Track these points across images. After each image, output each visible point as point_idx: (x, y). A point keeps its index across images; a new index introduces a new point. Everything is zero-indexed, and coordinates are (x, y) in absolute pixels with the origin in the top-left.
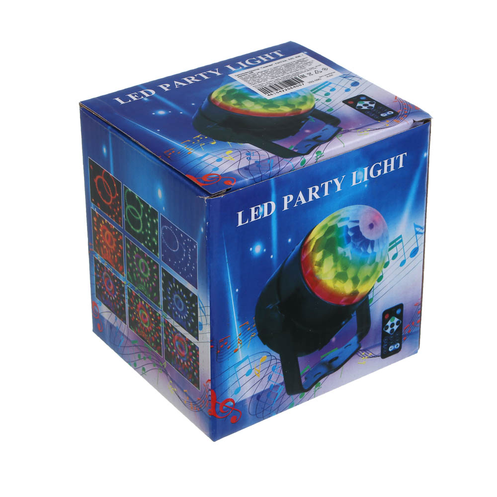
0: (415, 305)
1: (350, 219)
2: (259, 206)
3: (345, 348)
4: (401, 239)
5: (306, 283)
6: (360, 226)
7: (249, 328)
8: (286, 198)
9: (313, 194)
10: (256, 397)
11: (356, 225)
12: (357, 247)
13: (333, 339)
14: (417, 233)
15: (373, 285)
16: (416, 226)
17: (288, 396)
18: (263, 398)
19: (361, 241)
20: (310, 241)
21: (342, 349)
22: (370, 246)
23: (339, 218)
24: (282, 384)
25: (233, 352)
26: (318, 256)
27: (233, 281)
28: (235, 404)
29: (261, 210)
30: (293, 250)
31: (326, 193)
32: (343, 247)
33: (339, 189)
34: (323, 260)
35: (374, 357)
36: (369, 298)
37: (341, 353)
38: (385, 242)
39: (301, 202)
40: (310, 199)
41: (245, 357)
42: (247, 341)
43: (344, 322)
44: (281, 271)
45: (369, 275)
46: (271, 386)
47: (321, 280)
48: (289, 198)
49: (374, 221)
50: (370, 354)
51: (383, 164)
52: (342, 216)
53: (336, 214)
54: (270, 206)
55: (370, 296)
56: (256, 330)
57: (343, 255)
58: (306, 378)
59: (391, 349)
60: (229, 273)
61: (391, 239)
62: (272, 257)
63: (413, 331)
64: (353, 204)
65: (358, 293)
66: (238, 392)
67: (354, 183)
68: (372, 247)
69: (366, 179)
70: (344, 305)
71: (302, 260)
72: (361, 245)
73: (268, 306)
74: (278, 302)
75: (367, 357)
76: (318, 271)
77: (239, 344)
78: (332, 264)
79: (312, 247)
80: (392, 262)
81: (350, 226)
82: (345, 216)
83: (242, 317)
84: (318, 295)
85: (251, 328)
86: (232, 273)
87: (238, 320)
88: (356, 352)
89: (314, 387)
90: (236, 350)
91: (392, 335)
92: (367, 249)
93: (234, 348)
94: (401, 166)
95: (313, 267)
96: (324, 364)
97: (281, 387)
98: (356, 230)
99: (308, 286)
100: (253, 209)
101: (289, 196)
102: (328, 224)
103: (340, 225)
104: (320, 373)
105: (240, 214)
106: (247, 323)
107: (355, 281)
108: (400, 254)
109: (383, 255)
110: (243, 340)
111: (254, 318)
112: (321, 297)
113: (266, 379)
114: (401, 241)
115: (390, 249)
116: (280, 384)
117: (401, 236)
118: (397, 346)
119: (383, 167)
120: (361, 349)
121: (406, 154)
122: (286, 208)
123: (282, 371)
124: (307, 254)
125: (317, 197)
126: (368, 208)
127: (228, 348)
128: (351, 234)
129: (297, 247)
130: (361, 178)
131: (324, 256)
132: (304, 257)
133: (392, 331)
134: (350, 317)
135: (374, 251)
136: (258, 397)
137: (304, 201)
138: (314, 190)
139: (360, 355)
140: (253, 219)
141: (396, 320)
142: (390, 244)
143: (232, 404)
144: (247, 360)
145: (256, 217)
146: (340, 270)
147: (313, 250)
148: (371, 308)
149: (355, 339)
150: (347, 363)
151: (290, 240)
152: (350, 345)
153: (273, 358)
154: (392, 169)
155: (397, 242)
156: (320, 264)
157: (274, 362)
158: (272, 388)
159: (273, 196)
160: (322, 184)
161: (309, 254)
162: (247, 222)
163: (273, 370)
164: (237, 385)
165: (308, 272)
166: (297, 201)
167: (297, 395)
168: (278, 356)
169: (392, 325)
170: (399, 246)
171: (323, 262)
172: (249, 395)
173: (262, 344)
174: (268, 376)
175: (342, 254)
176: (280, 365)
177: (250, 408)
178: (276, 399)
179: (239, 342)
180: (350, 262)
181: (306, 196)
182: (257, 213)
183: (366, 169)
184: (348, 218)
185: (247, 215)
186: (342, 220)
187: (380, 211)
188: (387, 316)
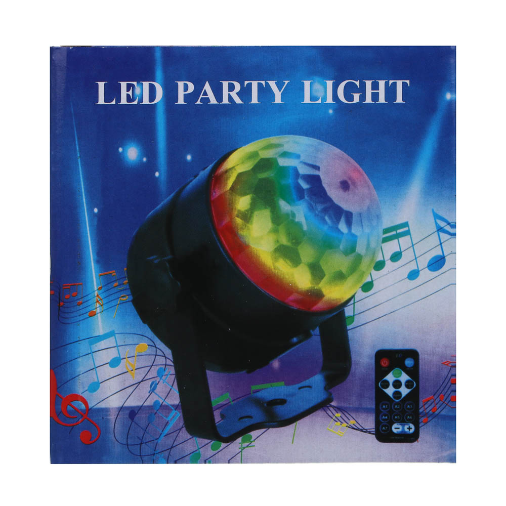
0: (444, 363)
1: (303, 158)
2: (135, 83)
3: (300, 388)
4: (406, 229)
5: (221, 243)
6: (322, 177)
7: (117, 284)
8: (181, 85)
9: (230, 93)
10: (128, 412)
11: (314, 172)
12: (317, 212)
13: (276, 364)
14: (440, 229)
15: (353, 294)
16: (437, 217)
17: (189, 436)
18: (141, 419)
19: (326, 205)
20: (226, 171)
21: (293, 388)
22: (343, 220)
23: (280, 150)
24: (176, 407)
25: (87, 315)
26: (243, 203)
27: (89, 192)
28: (88, 410)
29: (138, 91)
30: (195, 176)
31: (255, 100)
32: (289, 201)
33: (278, 100)
34: (252, 213)
35: (362, 431)
36: (347, 314)
37: (293, 395)
38: (375, 224)
39: (208, 100)
40: (225, 101)
41: (107, 331)
42: (113, 303)
43: (295, 340)
44: (173, 203)
45: (344, 271)
46: (156, 402)
47: (248, 246)
48: (186, 88)
49: (350, 178)
50: (352, 422)
51: (363, 85)
52: (287, 148)
53: (274, 140)
54: (152, 90)
55: (348, 311)
56: (129, 292)
57: (291, 218)
58: (223, 416)
59: (396, 428)
60: (81, 176)
61: (387, 223)
62: (157, 174)
63: (443, 413)
64: (306, 134)
65: (323, 296)
66: (95, 390)
67: (307, 100)
68: (349, 223)
69: (330, 100)
70: (295, 307)
71: (212, 199)
72: (325, 211)
73: (151, 258)
74: (170, 257)
75: (346, 424)
76: (242, 229)
77: (98, 305)
78: (270, 225)
79: (230, 183)
80: (389, 265)
81: (303, 170)
82: (291, 150)
83: (103, 259)
84: (245, 272)
85: (120, 285)
86: (87, 178)
87: (97, 262)
88: (322, 406)
89: (239, 440)
90: (93, 314)
91: (397, 404)
92: (338, 223)
93: (90, 309)
94: (399, 99)
95: (232, 219)
96: (258, 402)
97: (174, 412)
98: (315, 181)
99: (224, 248)
100: (124, 85)
101: (188, 83)
102: (260, 153)
103: (283, 162)
104: (250, 417)
105: (101, 85)
106: (113, 273)
107: (316, 271)
108: (407, 256)
109: (373, 245)
110: (105, 301)
111: (125, 269)
112: (248, 276)
113: (145, 386)
114: (408, 233)
115: (385, 240)
116: (173, 406)
117: (406, 224)
118: (409, 428)
119: (362, 90)
120: (333, 404)
121: (408, 82)
122: (181, 101)
123: (176, 383)
124: (222, 192)
125: (238, 101)
126: (336, 151)
127: (79, 304)
128: (305, 186)
129: (204, 174)
130: (320, 94)
131: (254, 206)
132: (216, 194)
133: (397, 394)
134: (308, 335)
135: (353, 231)
136: (132, 413)
137: (213, 100)
138: (232, 87)
139: (331, 414)
140: (124, 101)
141: (404, 378)
142: (386, 231)
143: (83, 407)
144: (112, 339)
145: (129, 99)
146: (284, 241)
147: (232, 188)
148: (350, 334)
149: (318, 380)
150: (305, 420)
151: (189, 158)
152: (310, 387)
153: (159, 352)
154: (382, 99)
155: (399, 231)
156: (247, 217)
157: (160, 361)
158: (158, 407)
159: (159, 74)
160: (246, 83)
161: (224, 194)
162: (114, 103)
163: (160, 374)
164: (92, 377)
165: (224, 223)
166: (201, 96)
167: (207, 441)
168: (168, 352)
169: (397, 384)
170: (404, 241)
171: (251, 216)
172: (114, 403)
173: (139, 319)
174: (149, 382)
175: (287, 214)
176: (172, 370)
177: (116, 428)
178: (166, 432)
179: (98, 301)
180: (304, 233)
181: (218, 94)
182: (130, 93)
183: (330, 84)
184: (298, 157)
185: (113, 92)
186: (285, 154)
187: (361, 165)
188: (385, 363)
